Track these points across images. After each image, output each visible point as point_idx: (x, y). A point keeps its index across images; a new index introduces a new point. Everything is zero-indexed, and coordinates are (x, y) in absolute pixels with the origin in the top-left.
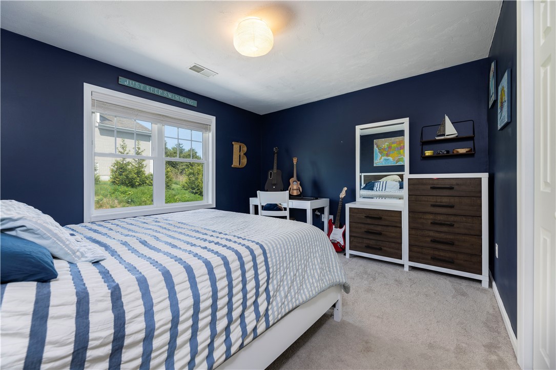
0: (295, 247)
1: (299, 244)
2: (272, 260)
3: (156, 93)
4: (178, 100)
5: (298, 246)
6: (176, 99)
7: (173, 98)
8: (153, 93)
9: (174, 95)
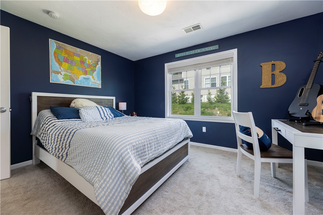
0: (86, 139)
1: (89, 140)
2: (74, 137)
3: (191, 53)
4: (204, 51)
5: (88, 140)
6: (203, 51)
7: (201, 51)
8: (190, 54)
9: (201, 49)
